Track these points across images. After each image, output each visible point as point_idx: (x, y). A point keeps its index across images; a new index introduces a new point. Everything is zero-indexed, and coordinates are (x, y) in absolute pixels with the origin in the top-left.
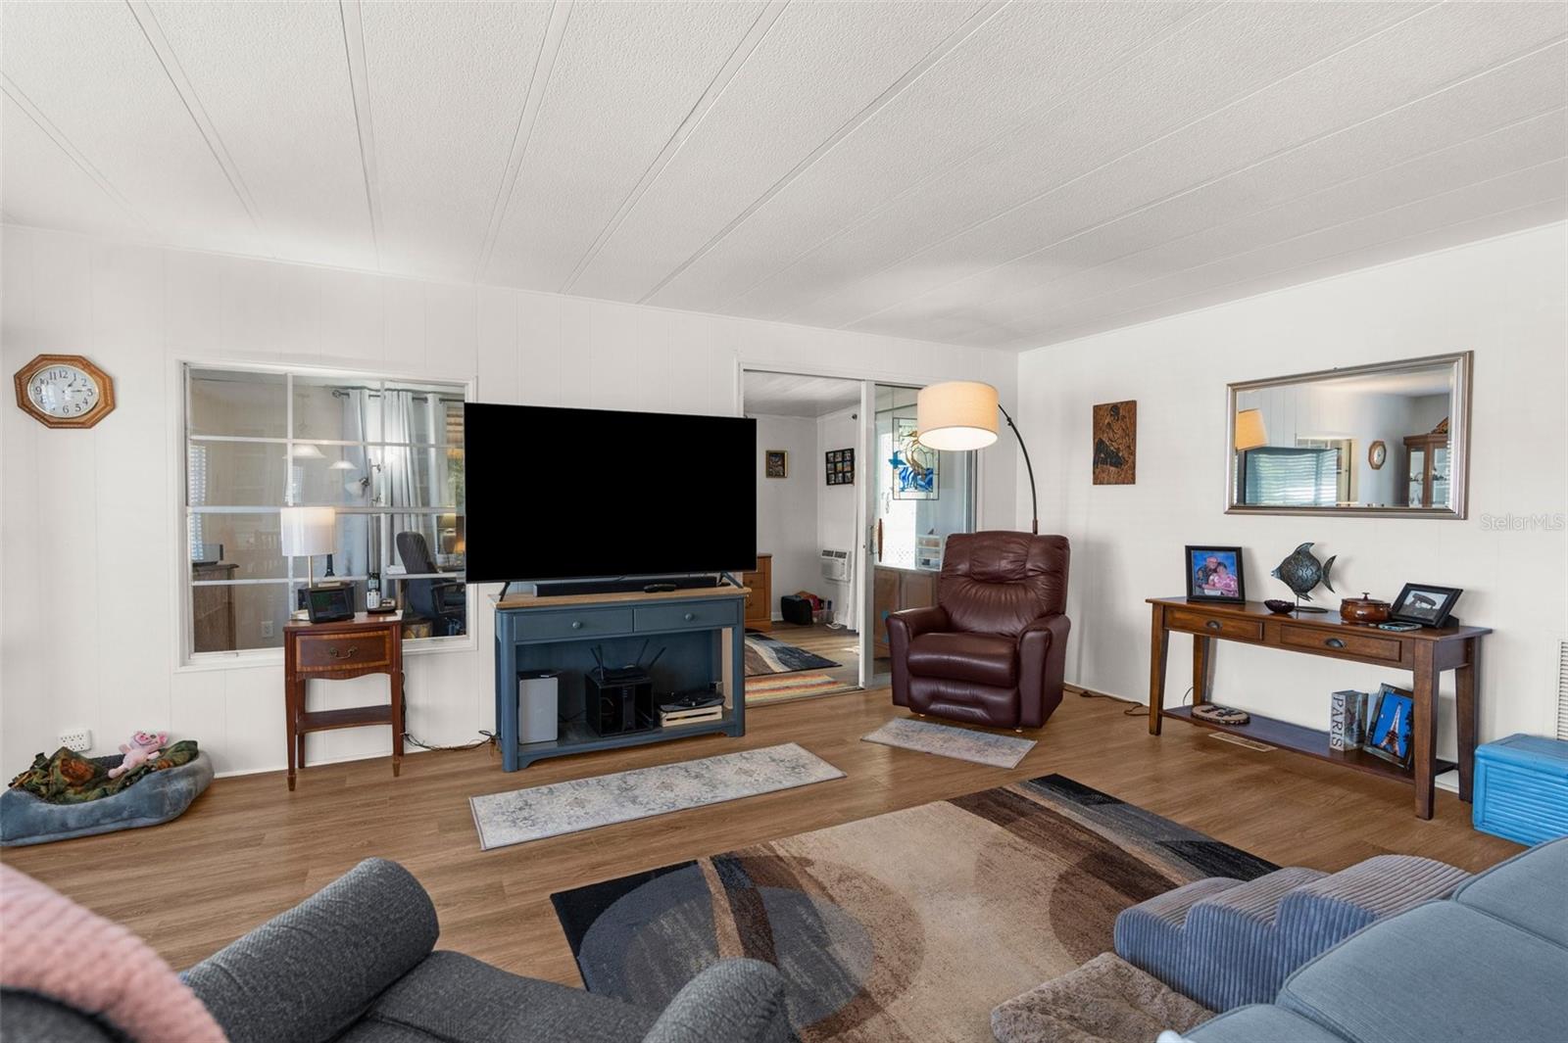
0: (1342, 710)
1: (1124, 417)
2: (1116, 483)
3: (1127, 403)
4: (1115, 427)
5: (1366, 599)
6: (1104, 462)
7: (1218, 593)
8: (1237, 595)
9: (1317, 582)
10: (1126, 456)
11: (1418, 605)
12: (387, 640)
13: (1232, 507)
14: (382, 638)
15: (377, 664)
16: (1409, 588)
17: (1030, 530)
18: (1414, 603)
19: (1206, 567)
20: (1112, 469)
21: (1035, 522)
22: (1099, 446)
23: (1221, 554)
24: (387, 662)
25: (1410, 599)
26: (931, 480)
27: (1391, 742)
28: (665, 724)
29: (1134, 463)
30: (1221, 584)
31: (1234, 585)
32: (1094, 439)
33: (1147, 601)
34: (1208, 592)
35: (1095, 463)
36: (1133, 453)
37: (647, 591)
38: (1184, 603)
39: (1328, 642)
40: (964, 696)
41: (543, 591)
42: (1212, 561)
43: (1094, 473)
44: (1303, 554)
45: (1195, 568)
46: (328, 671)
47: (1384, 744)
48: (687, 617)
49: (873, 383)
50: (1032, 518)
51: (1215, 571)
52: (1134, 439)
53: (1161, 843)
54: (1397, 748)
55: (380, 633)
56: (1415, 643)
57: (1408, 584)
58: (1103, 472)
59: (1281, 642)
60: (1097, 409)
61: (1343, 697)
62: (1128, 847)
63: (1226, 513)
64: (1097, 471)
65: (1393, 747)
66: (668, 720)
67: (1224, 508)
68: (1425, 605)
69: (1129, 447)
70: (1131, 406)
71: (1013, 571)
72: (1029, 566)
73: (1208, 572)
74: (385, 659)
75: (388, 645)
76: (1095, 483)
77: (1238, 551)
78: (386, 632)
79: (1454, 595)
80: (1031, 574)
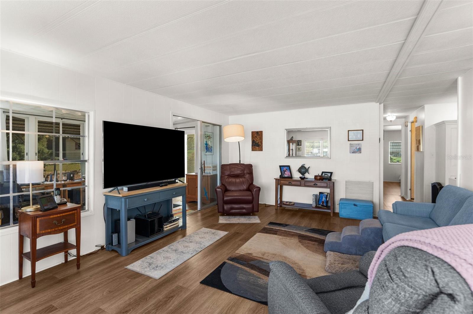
0: (314, 198)
1: (260, 135)
2: (258, 151)
3: (261, 131)
4: (258, 137)
5: (318, 175)
6: (255, 145)
7: (287, 176)
8: (291, 176)
9: (306, 172)
10: (260, 144)
11: (325, 176)
12: (76, 214)
13: (286, 157)
14: (74, 214)
15: (72, 225)
16: (323, 172)
17: (239, 163)
18: (324, 175)
19: (284, 170)
20: (257, 147)
21: (240, 161)
22: (253, 142)
23: (286, 167)
24: (76, 223)
25: (323, 175)
26: (212, 149)
27: (323, 203)
28: (165, 229)
29: (262, 146)
30: (287, 174)
31: (290, 174)
32: (252, 140)
33: (274, 179)
34: (285, 176)
35: (252, 146)
36: (262, 144)
37: (161, 186)
38: (279, 178)
39: (314, 184)
40: (238, 207)
41: (130, 189)
42: (285, 169)
43: (252, 148)
44: (303, 167)
45: (282, 171)
46: (53, 231)
47: (321, 204)
48: (174, 193)
49: (202, 122)
50: (239, 160)
51: (286, 171)
52: (262, 140)
53: (305, 231)
54: (324, 204)
55: (73, 212)
56: (330, 183)
57: (322, 172)
58: (254, 148)
59: (305, 185)
60: (253, 132)
61: (314, 196)
62: (301, 233)
63: (285, 158)
64: (253, 148)
65: (323, 204)
66: (166, 228)
67: (285, 156)
68: (327, 176)
69: (261, 142)
70: (261, 132)
71: (241, 174)
72: (245, 172)
73: (285, 171)
74: (75, 222)
75: (76, 216)
76: (252, 151)
77: (289, 166)
78: (75, 211)
79: (331, 173)
80: (246, 174)
